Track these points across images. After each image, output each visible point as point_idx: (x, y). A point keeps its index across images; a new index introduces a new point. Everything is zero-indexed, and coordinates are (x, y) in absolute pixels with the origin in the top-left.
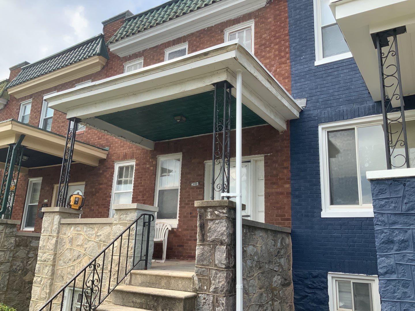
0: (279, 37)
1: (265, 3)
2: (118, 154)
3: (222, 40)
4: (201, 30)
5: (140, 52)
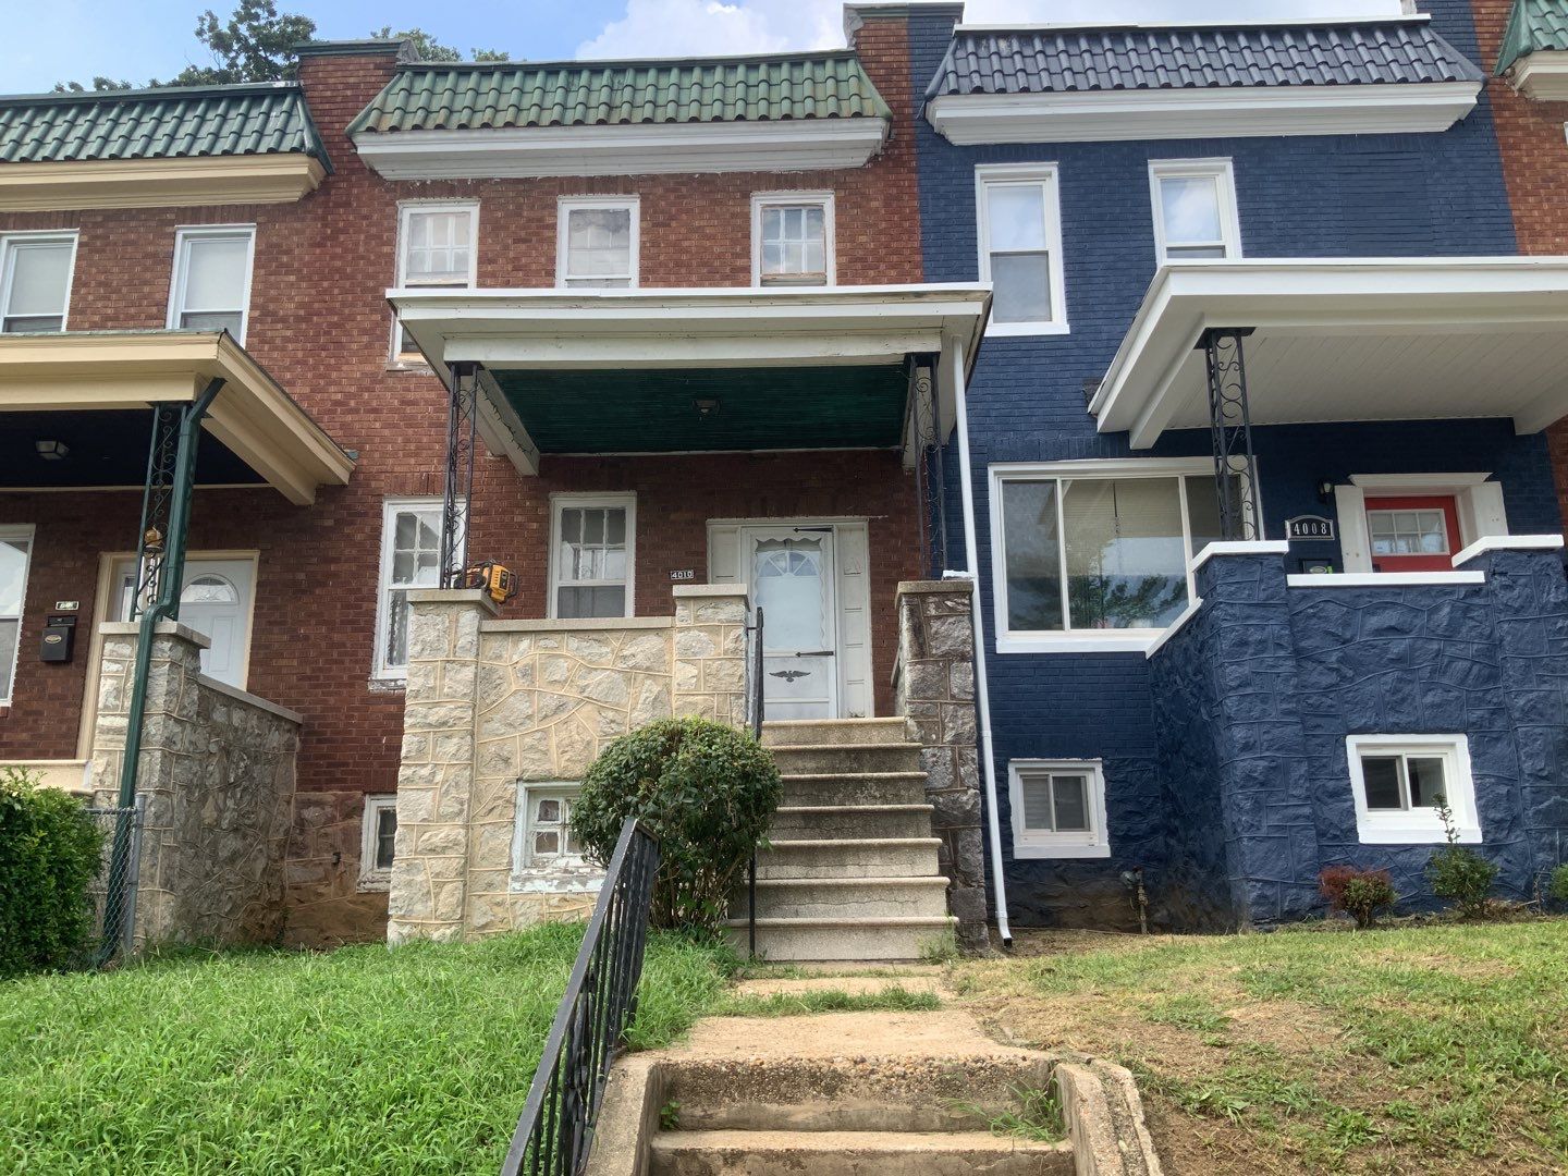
0: (897, 252)
1: (865, 160)
2: (396, 477)
3: (747, 217)
4: (682, 175)
5: (465, 181)
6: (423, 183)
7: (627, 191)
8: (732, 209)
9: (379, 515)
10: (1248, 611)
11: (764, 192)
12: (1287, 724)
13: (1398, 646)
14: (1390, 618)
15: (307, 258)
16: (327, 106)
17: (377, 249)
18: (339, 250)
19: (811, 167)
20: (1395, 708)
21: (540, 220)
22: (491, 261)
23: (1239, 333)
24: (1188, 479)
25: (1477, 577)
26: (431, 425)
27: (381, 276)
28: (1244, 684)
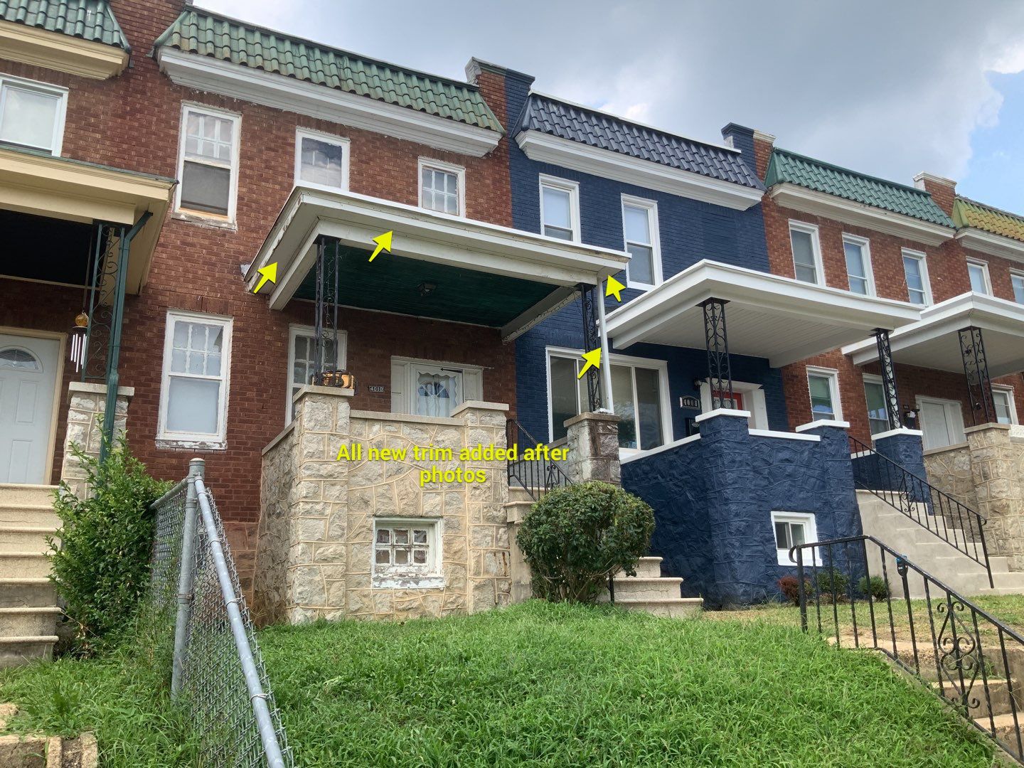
1: (483, 154)
2: (178, 295)
3: (416, 170)
4: (376, 134)
5: (232, 99)
6: (202, 93)
7: (343, 135)
8: (407, 163)
9: (164, 321)
10: (735, 445)
11: (426, 158)
12: (751, 504)
13: (790, 469)
14: (785, 455)
15: (110, 124)
16: (128, 18)
17: (166, 131)
18: (136, 124)
19: (453, 150)
20: (789, 498)
21: (285, 139)
22: (250, 159)
23: (723, 302)
24: (637, 369)
25: (817, 438)
26: (205, 263)
27: (169, 150)
28: (735, 483)
